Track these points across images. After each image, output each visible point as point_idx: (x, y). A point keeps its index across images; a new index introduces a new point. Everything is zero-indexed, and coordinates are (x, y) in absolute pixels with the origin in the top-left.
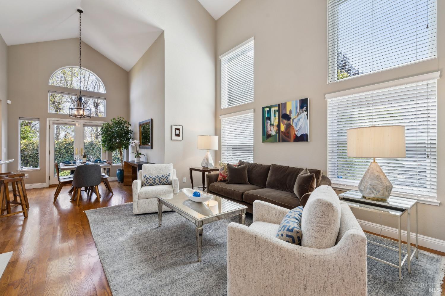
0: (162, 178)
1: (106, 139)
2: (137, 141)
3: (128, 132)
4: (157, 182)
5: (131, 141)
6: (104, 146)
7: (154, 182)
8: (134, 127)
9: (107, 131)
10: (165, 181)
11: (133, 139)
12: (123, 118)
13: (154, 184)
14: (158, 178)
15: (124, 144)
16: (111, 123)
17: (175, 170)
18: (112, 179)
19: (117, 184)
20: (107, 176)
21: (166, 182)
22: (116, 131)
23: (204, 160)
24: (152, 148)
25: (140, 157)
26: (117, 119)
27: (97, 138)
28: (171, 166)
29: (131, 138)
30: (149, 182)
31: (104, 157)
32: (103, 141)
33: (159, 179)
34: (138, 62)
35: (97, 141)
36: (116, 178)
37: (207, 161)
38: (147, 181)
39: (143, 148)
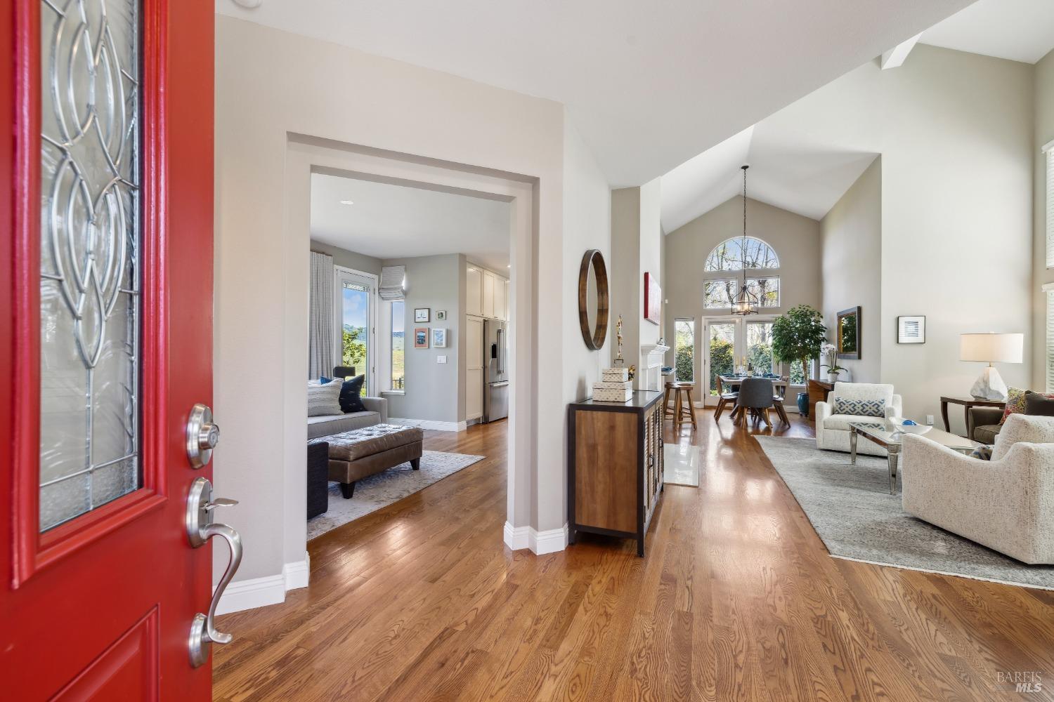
0: (867, 406)
1: (780, 342)
2: (833, 347)
3: (819, 330)
4: (858, 410)
5: (823, 345)
6: (776, 353)
7: (853, 410)
8: (830, 319)
9: (782, 330)
10: (873, 411)
11: (828, 341)
12: (808, 306)
13: (853, 412)
14: (861, 404)
15: (810, 351)
16: (787, 316)
17: (899, 397)
18: (791, 409)
19: (798, 417)
20: (781, 399)
21: (876, 413)
22: (797, 328)
23: (977, 383)
24: (860, 357)
25: (838, 373)
26: (797, 309)
27: (763, 339)
28: (890, 389)
29: (824, 339)
30: (844, 409)
31: (777, 369)
32: (775, 346)
33: (862, 406)
34: (836, 205)
35: (763, 344)
36: (797, 408)
37: (986, 386)
38: (842, 406)
39: (844, 358)
